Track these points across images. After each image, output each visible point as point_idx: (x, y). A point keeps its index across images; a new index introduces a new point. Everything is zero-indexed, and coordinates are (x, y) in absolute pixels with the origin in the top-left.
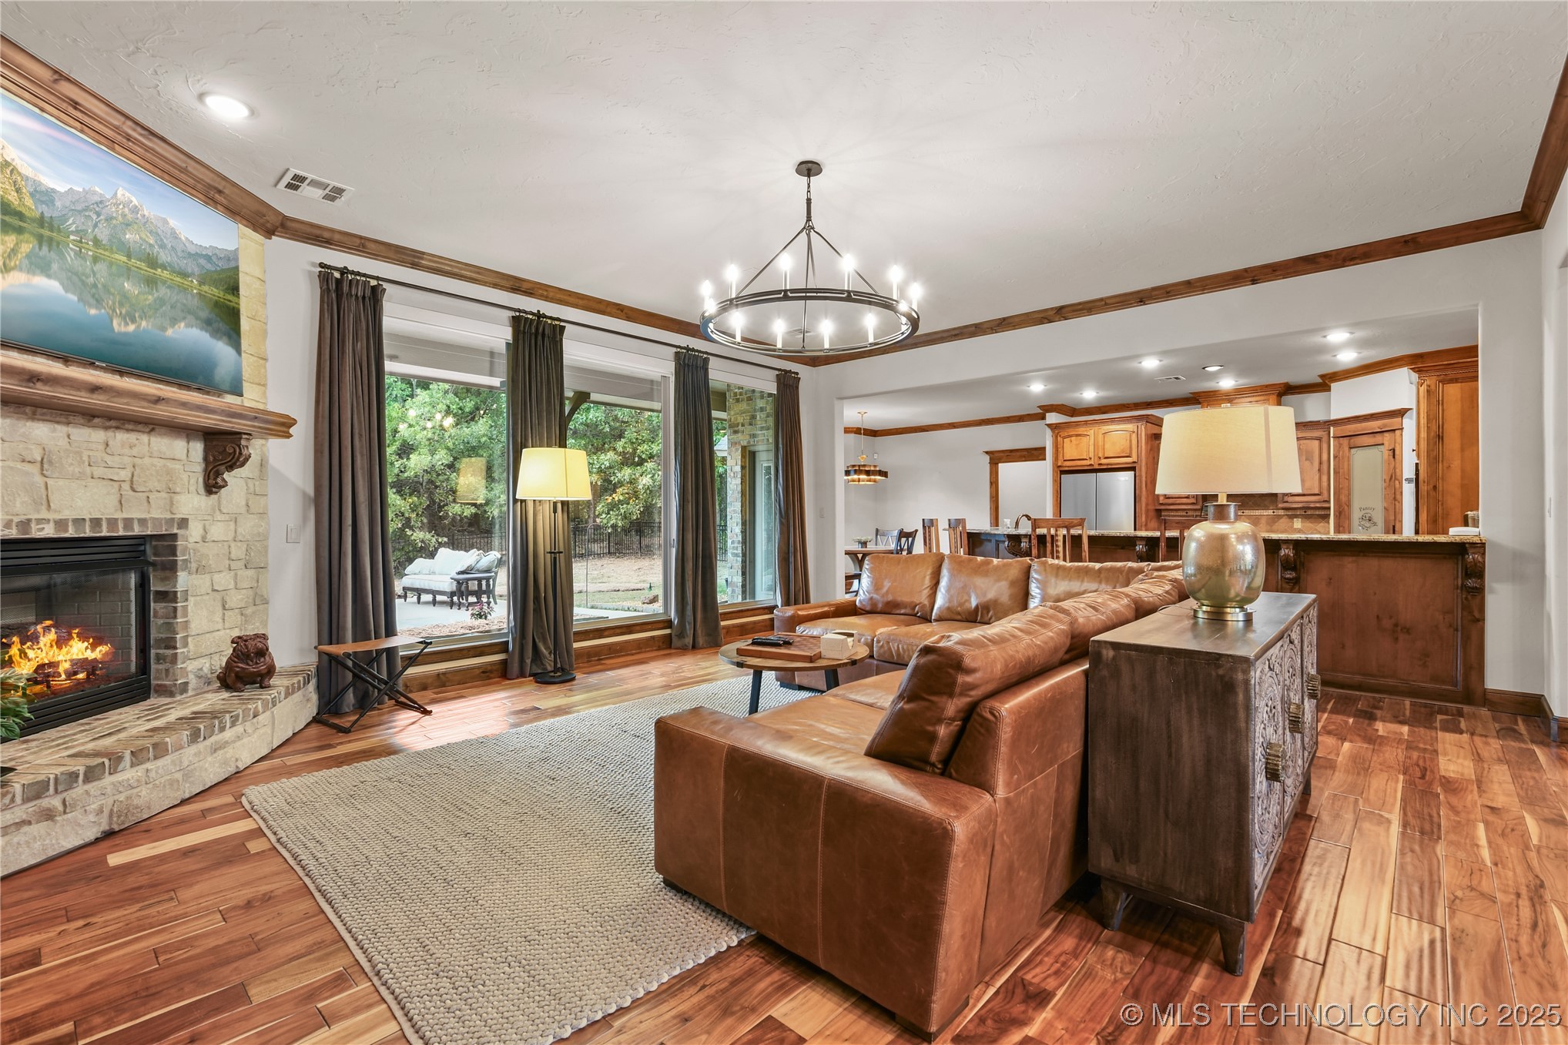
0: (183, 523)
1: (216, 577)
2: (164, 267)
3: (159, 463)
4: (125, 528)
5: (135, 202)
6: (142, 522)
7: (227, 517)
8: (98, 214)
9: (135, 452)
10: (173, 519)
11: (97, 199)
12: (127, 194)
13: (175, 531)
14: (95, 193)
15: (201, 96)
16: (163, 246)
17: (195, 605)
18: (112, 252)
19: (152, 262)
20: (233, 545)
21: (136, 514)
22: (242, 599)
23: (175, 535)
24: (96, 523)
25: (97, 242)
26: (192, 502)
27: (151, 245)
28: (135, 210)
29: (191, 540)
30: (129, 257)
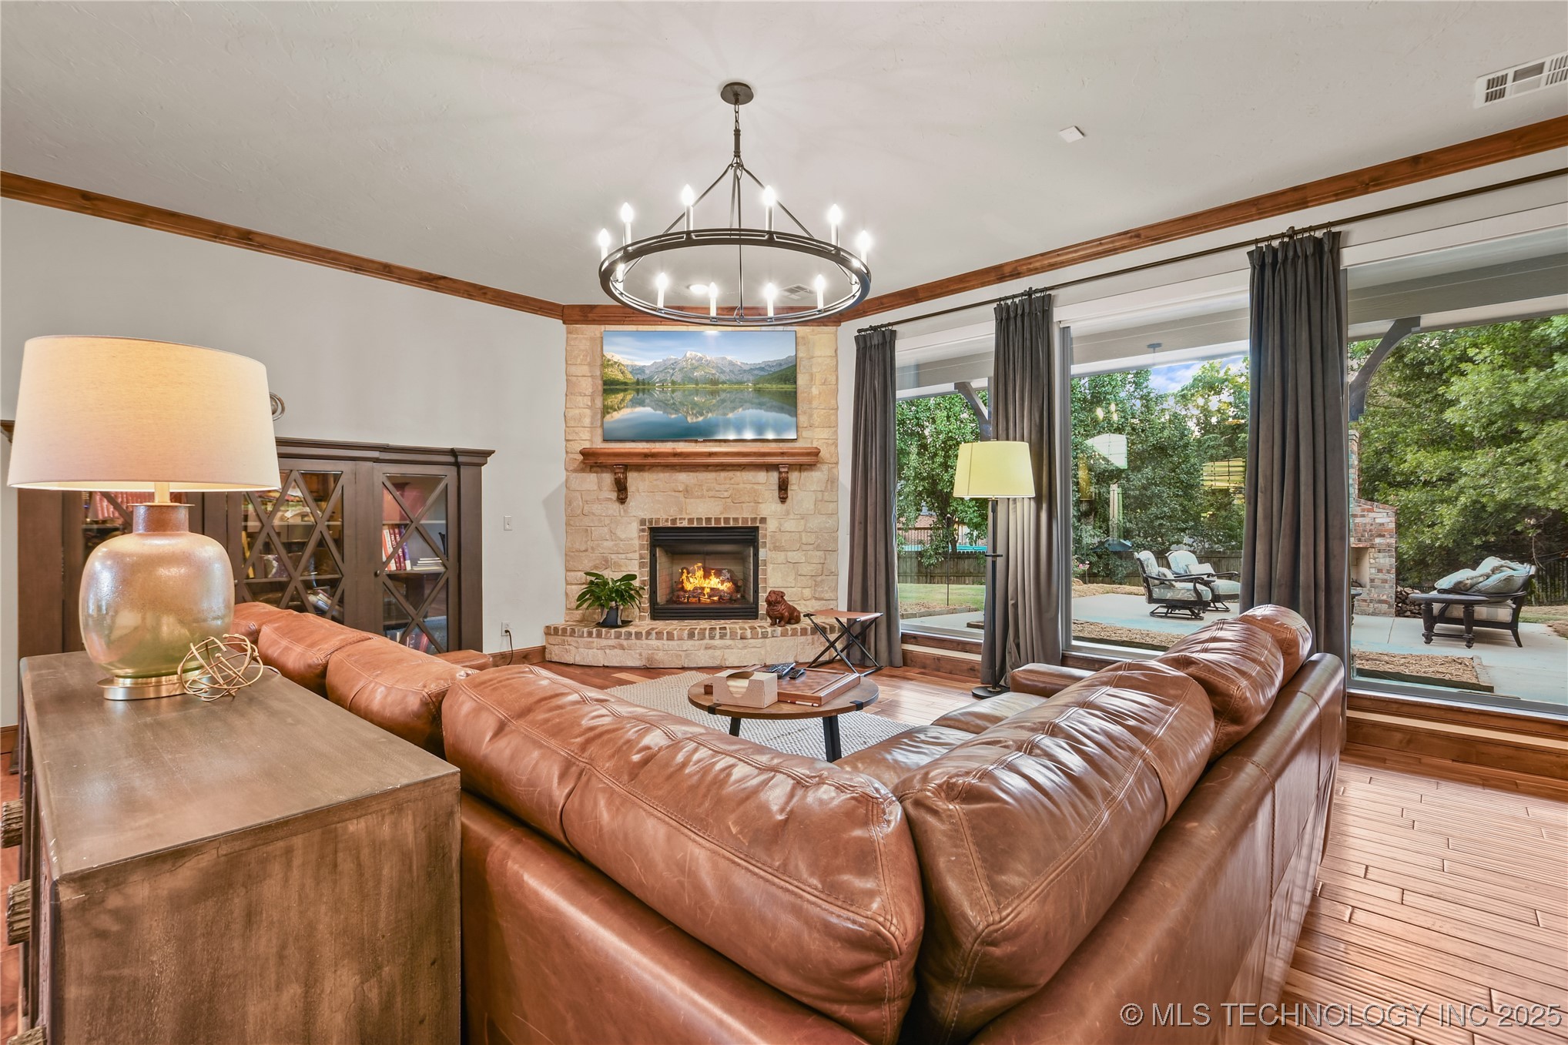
0: (763, 520)
1: (790, 553)
2: (724, 383)
3: (749, 486)
4: (725, 523)
5: (700, 355)
6: (736, 520)
7: (799, 517)
8: (674, 369)
9: (732, 481)
10: (756, 518)
11: (672, 362)
12: (694, 353)
13: (758, 525)
14: (671, 359)
15: (688, 287)
16: (723, 372)
17: (773, 569)
18: (684, 384)
19: (715, 382)
20: (803, 534)
21: (732, 516)
22: (812, 570)
23: (758, 527)
24: (708, 520)
25: (673, 383)
26: (769, 506)
27: (713, 374)
28: (701, 359)
29: (769, 530)
30: (697, 384)
